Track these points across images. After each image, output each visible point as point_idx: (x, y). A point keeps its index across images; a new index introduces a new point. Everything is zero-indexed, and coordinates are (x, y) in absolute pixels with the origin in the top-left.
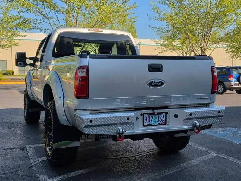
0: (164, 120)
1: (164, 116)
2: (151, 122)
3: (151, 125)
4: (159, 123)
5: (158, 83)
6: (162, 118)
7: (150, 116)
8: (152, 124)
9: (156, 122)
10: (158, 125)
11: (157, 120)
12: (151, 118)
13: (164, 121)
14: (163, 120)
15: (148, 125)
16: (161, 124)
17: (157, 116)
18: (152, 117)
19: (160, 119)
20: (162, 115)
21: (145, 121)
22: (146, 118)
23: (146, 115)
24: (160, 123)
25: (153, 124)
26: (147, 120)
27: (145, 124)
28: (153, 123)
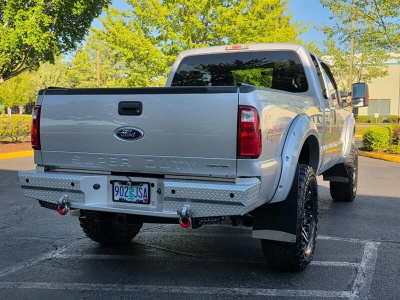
0: (146, 196)
1: (145, 189)
2: (125, 196)
3: (125, 201)
4: (138, 200)
5: (130, 133)
6: (143, 192)
7: (124, 186)
8: (127, 199)
9: (134, 197)
10: (136, 202)
11: (135, 193)
12: (125, 190)
13: (145, 198)
14: (144, 196)
15: (120, 200)
16: (141, 202)
17: (135, 188)
18: (126, 188)
19: (139, 194)
20: (143, 187)
21: (115, 193)
22: (117, 188)
23: (116, 184)
24: (140, 199)
25: (129, 200)
26: (118, 192)
27: (117, 198)
28: (129, 197)
